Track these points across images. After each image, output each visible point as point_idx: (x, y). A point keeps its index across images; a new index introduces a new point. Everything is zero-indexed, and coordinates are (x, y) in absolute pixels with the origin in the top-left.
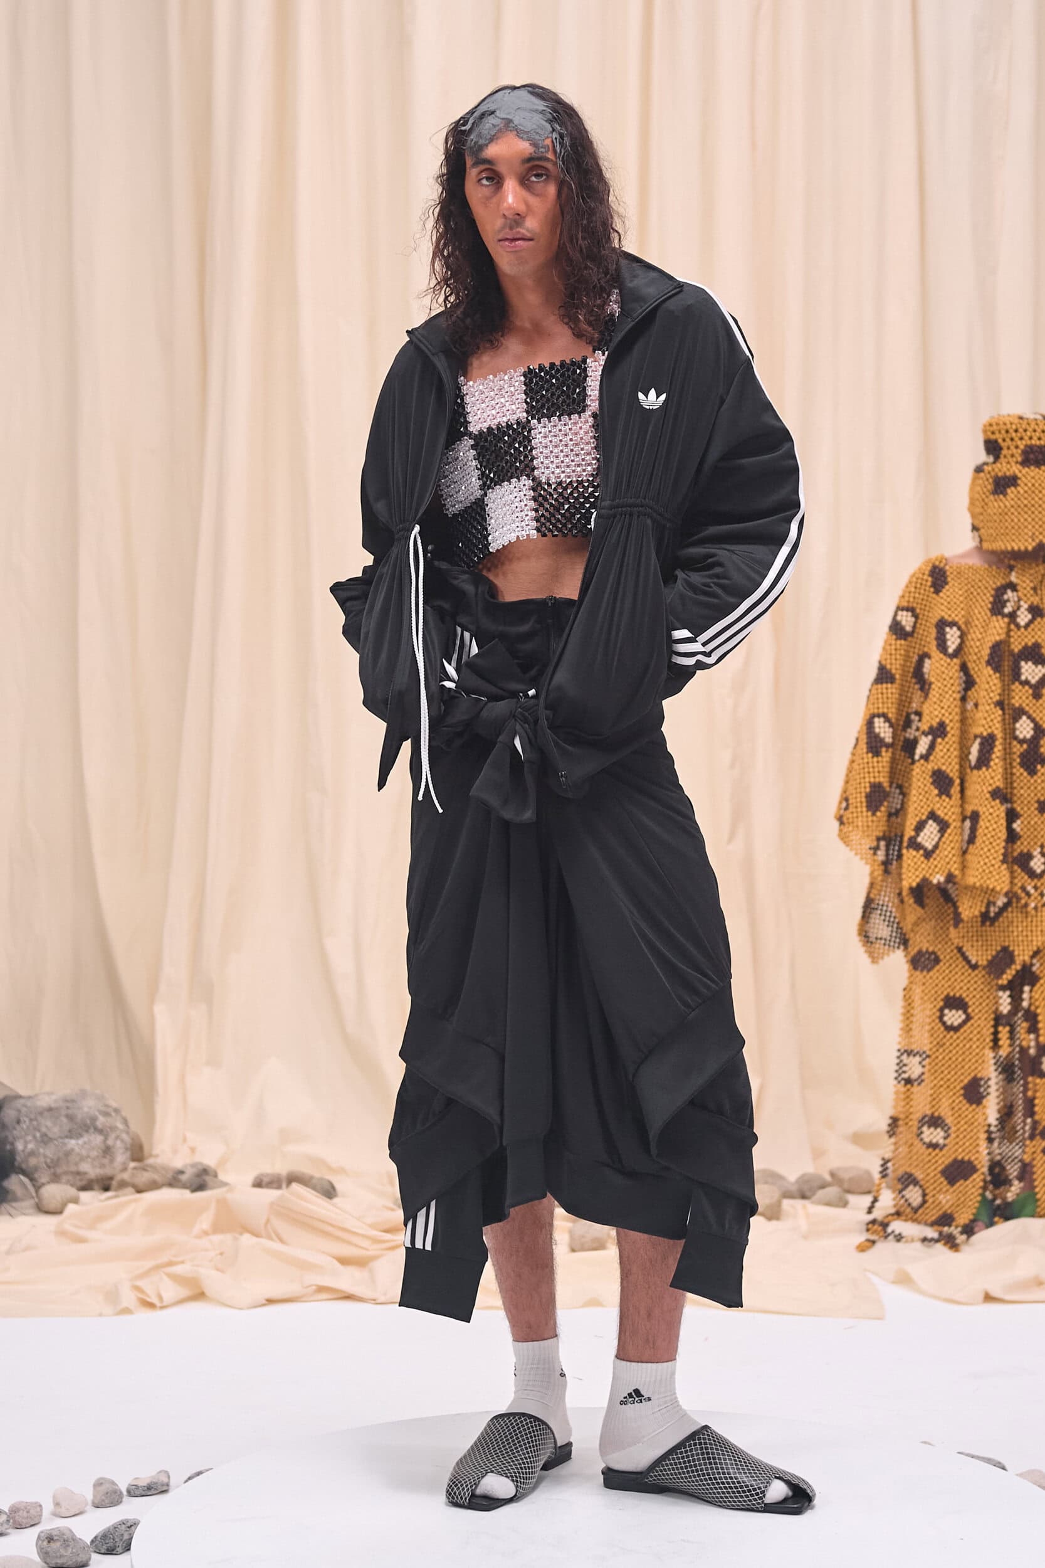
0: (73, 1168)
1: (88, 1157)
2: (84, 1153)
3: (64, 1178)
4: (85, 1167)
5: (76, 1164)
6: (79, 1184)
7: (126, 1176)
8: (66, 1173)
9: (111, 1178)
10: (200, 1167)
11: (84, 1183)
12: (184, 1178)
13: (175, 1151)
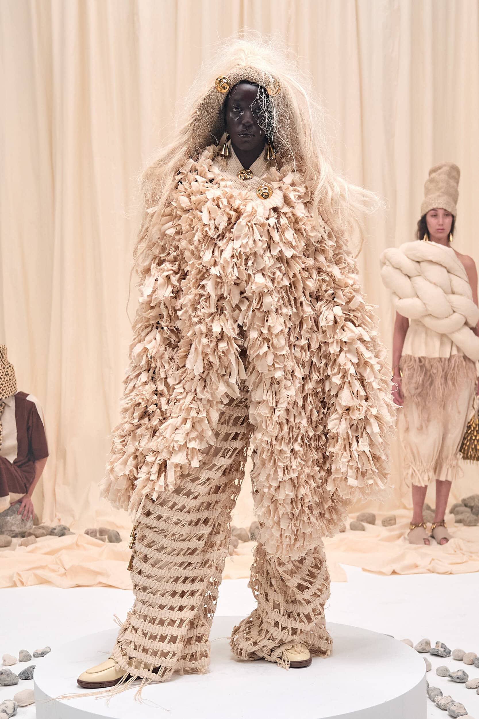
0: (9, 529)
1: (15, 524)
2: (13, 522)
3: (5, 533)
4: (14, 528)
5: (10, 527)
6: (12, 535)
7: (31, 531)
8: (6, 531)
9: (25, 533)
10: (63, 527)
11: (14, 535)
12: (56, 531)
13: (52, 521)
